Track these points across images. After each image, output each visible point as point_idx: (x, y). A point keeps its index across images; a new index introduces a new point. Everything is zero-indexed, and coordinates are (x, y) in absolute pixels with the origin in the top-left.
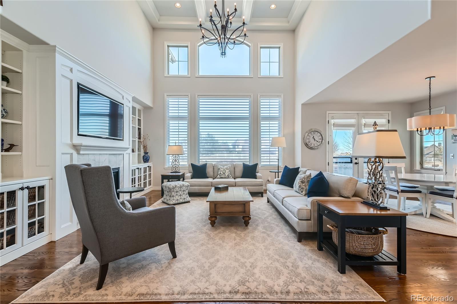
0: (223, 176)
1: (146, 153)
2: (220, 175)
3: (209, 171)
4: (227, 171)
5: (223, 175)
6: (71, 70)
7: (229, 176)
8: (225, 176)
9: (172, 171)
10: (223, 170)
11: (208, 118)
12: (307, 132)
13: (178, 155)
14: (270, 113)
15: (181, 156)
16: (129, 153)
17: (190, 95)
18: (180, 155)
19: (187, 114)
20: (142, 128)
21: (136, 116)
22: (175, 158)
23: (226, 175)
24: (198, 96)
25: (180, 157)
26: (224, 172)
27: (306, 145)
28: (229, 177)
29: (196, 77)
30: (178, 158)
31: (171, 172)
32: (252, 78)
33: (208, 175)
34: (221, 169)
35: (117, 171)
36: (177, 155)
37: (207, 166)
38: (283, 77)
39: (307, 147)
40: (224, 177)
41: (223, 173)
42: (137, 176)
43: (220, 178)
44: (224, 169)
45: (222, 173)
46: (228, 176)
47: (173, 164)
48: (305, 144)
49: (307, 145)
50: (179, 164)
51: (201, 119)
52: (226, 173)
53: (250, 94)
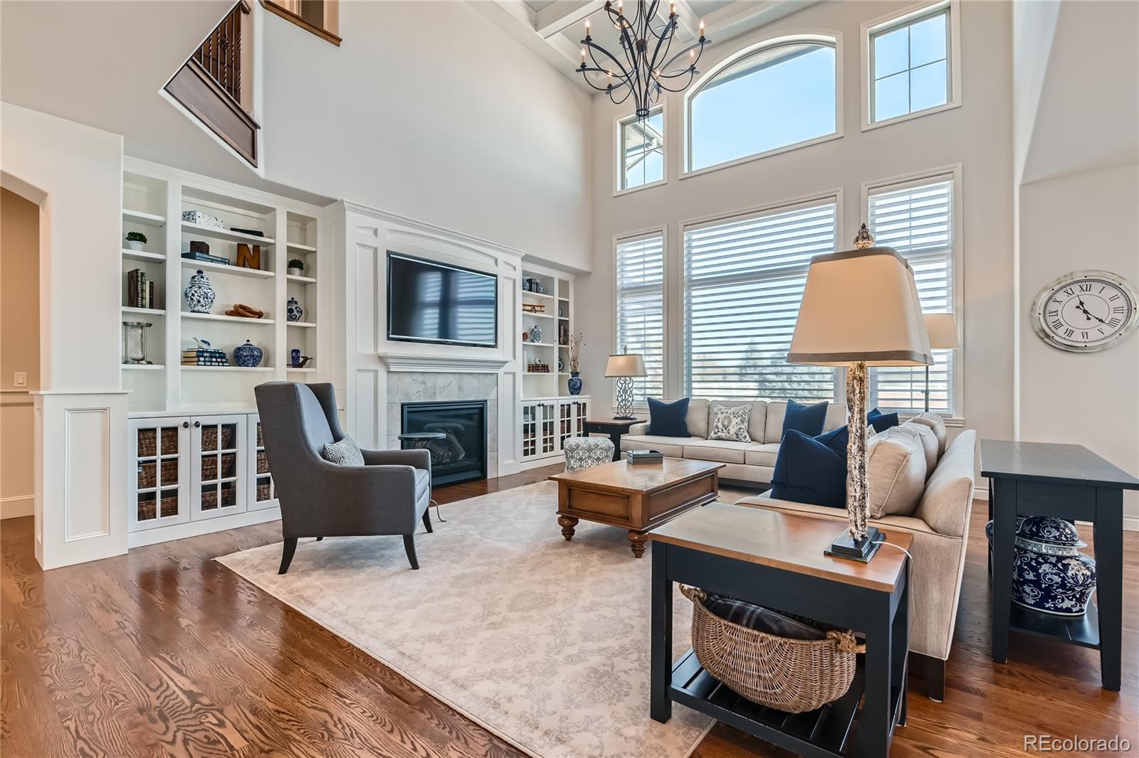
0: (723, 435)
1: (575, 374)
2: (716, 430)
3: (695, 418)
4: (735, 421)
5: (723, 430)
6: (376, 232)
7: (741, 434)
8: (729, 433)
9: (618, 416)
10: (725, 418)
11: (700, 283)
12: (1045, 289)
13: (630, 377)
14: (910, 237)
15: (637, 382)
16: (515, 373)
17: (666, 228)
18: (634, 379)
19: (661, 277)
20: (571, 319)
21: (553, 295)
22: (624, 385)
23: (732, 431)
24: (685, 226)
25: (635, 383)
26: (726, 423)
27: (1042, 336)
28: (741, 437)
29: (680, 180)
30: (630, 386)
31: (616, 418)
32: (842, 137)
33: (691, 429)
34: (719, 416)
35: (481, 406)
36: (628, 378)
37: (689, 404)
38: (960, 105)
39: (1046, 342)
40: (725, 438)
41: (724, 426)
42: (539, 422)
43: (715, 439)
44: (728, 414)
45: (720, 425)
46: (737, 434)
47: (620, 399)
48: (1036, 333)
49: (1048, 336)
50: (633, 400)
51: (694, 286)
52: (732, 425)
53: (831, 190)
